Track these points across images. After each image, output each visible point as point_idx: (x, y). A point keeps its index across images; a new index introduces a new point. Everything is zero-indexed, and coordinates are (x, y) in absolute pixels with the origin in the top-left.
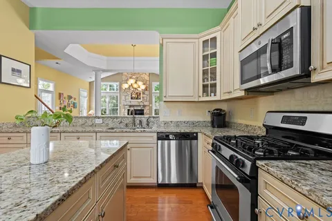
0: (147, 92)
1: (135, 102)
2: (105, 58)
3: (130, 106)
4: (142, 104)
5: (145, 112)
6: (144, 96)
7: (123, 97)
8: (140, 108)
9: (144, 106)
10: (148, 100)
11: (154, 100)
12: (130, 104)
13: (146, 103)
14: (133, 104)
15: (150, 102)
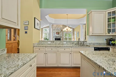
0: (62, 32)
1: (57, 35)
2: (54, 19)
3: (56, 37)
4: (60, 36)
5: (61, 39)
6: (61, 33)
7: (53, 34)
8: (59, 38)
9: (61, 37)
10: (62, 35)
11: (64, 35)
12: (56, 36)
13: (61, 36)
14: (57, 36)
15: (63, 35)
